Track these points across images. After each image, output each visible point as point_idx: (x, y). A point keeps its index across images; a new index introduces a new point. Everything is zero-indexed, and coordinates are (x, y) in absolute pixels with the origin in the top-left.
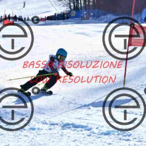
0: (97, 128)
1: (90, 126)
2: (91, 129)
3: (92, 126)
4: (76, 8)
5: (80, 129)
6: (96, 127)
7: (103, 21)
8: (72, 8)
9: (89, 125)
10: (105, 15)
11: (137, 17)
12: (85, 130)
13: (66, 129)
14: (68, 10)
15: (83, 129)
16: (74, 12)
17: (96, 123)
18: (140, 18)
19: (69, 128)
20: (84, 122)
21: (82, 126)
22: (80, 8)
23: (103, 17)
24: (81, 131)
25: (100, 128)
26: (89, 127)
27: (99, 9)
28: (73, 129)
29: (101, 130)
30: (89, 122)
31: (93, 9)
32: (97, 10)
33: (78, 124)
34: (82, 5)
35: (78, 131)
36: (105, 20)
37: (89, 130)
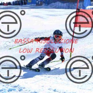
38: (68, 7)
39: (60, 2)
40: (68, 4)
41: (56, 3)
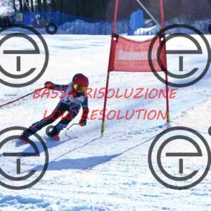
0: (58, 203)
1: (46, 200)
2: (48, 204)
3: (50, 199)
4: (24, 9)
5: (31, 205)
6: (56, 201)
7: (68, 30)
8: (18, 8)
9: (45, 198)
10: (71, 21)
11: (123, 25)
12: (39, 206)
13: (7, 206)
14: (10, 11)
15: (35, 205)
16: (21, 15)
17: (56, 195)
18: (126, 27)
19: (12, 204)
20: (37, 194)
21: (34, 199)
22: (30, 10)
23: (68, 23)
24: (32, 208)
25: (62, 204)
26: (46, 202)
27: (61, 11)
28: (19, 205)
29: (64, 206)
30: (46, 193)
31: (52, 11)
32: (58, 12)
33: (27, 197)
34: (34, 4)
35: (27, 209)
36: (72, 28)
37: (44, 207)
38: (99, 29)
39: (82, 21)
40: (98, 24)
41: (73, 23)
